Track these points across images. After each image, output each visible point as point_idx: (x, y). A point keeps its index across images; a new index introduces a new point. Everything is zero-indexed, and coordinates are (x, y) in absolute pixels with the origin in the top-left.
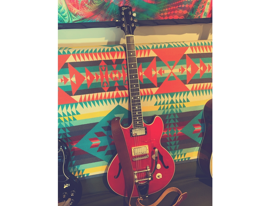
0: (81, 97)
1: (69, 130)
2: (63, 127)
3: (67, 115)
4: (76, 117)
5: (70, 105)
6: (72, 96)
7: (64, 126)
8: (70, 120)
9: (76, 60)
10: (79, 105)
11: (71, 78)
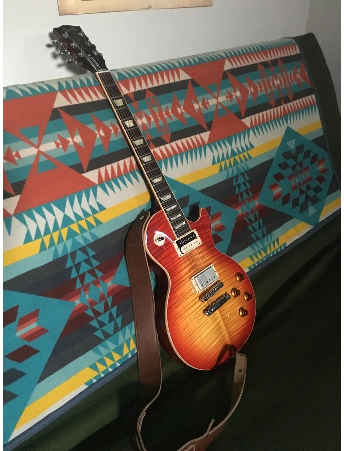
0: (99, 172)
1: (93, 249)
2: (81, 246)
3: (83, 217)
4: (100, 216)
5: (84, 195)
6: (84, 173)
7: (83, 243)
8: (90, 225)
9: (70, 102)
10: (99, 190)
11: (72, 137)
